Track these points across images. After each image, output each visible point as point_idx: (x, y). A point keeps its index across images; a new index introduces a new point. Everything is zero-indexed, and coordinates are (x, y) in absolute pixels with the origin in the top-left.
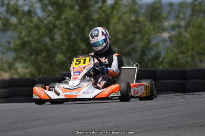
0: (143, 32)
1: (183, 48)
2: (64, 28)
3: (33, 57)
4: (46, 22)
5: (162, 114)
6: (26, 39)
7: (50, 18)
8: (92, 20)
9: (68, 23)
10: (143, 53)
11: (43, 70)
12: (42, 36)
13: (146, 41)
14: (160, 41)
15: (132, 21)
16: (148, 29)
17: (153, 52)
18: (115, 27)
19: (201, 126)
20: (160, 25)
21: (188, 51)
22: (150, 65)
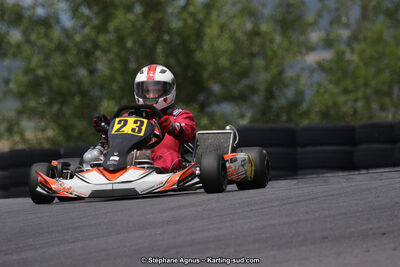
0: (269, 53)
1: (348, 83)
2: (115, 49)
3: (55, 108)
4: (78, 38)
5: (307, 213)
6: (40, 72)
7: (87, 30)
8: (169, 32)
9: (121, 40)
10: (270, 95)
11: (75, 133)
12: (72, 66)
13: (274, 71)
14: (303, 69)
15: (246, 33)
16: (279, 46)
17: (290, 93)
18: (213, 45)
19: (384, 234)
20: (302, 38)
21: (356, 89)
22: (284, 118)
